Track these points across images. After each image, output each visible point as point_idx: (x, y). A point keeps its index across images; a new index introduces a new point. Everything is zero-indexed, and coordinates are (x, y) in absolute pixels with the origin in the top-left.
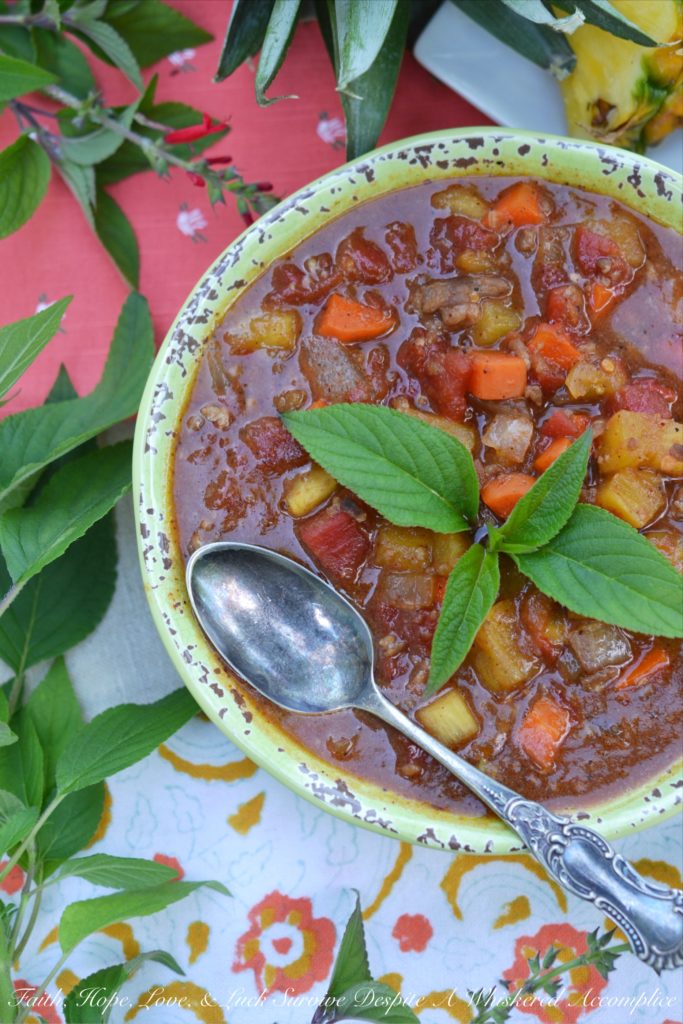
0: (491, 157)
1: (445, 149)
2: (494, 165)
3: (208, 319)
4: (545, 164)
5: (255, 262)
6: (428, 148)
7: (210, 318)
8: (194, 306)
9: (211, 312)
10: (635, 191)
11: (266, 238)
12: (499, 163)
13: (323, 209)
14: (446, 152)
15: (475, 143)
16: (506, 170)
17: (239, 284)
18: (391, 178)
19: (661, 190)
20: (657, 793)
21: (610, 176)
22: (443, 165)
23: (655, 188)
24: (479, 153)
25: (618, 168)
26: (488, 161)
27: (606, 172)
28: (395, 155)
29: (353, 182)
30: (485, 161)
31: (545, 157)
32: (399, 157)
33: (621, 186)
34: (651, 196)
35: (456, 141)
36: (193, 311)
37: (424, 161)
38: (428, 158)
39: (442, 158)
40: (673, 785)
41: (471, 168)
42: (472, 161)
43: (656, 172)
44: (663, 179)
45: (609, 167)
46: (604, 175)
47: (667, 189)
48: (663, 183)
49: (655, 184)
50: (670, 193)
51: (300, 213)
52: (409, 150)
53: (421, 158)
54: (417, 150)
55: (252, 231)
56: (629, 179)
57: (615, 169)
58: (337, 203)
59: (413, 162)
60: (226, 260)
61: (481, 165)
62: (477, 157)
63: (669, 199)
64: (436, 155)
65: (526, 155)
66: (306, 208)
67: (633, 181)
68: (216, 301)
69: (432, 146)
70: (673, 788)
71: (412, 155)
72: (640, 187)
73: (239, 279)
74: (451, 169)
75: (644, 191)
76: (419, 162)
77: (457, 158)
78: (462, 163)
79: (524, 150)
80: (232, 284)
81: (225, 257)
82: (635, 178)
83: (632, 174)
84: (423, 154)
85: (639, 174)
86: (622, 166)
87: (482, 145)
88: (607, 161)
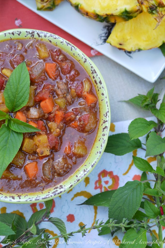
0: (99, 88)
1: (97, 76)
2: (98, 89)
3: (40, 37)
4: (102, 100)
5: (56, 43)
6: (95, 72)
8: (41, 33)
9: (42, 37)
10: (102, 123)
11: (62, 43)
12: (98, 90)
13: (74, 54)
14: (96, 77)
15: (100, 82)
16: (98, 92)
17: (50, 41)
18: (87, 67)
19: (104, 129)
21: (104, 116)
22: (94, 77)
23: (104, 127)
24: (99, 84)
25: (106, 117)
26: (98, 87)
27: (104, 115)
28: (91, 66)
29: (82, 58)
30: (98, 86)
31: (103, 100)
32: (91, 67)
33: (102, 119)
34: (102, 127)
36: (40, 33)
37: (93, 73)
38: (94, 73)
39: (95, 77)
41: (95, 84)
42: (97, 84)
43: (107, 126)
44: (106, 128)
45: (105, 115)
47: (104, 130)
48: (105, 128)
49: (105, 127)
51: (71, 49)
52: (94, 68)
53: (93, 72)
55: (63, 40)
56: (104, 121)
57: (105, 116)
58: (77, 57)
59: (92, 70)
60: (54, 36)
61: (97, 86)
62: (98, 84)
63: (102, 131)
64: (95, 75)
65: (102, 95)
66: (72, 50)
67: (104, 122)
68: (44, 37)
71: (93, 69)
72: (103, 124)
73: (51, 41)
74: (93, 80)
75: (103, 125)
76: (92, 72)
77: (96, 80)
78: (95, 81)
79: (103, 94)
80: (50, 40)
81: (55, 36)
82: (105, 122)
83: (105, 121)
84: (94, 72)
85: (106, 122)
86: (106, 118)
87: (101, 84)
88: (106, 114)
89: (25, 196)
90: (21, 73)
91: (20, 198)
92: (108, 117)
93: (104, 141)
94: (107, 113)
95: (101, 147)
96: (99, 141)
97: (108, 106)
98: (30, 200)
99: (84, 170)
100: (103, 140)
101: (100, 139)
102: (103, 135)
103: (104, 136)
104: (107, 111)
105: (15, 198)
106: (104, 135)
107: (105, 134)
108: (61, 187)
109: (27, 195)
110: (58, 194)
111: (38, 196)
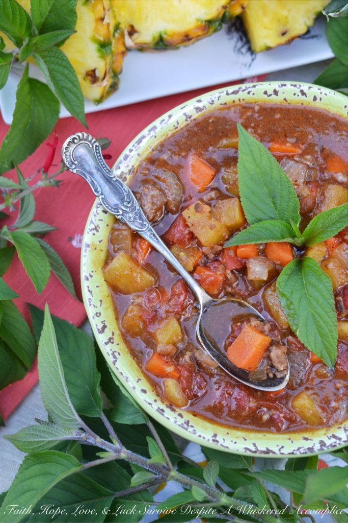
3: (331, 435)
4: (140, 379)
5: (292, 442)
6: (181, 426)
7: (330, 435)
8: (333, 444)
9: (328, 437)
10: (114, 337)
11: (280, 447)
13: (245, 440)
14: (176, 418)
17: (306, 439)
18: (206, 429)
19: (104, 327)
20: (315, 99)
21: (119, 352)
22: (180, 415)
23: (106, 330)
24: (163, 407)
25: (113, 350)
27: (119, 354)
28: (197, 435)
29: (224, 440)
31: (138, 382)
32: (196, 433)
33: (118, 344)
34: (110, 329)
35: (168, 419)
36: (335, 442)
37: (188, 423)
38: (185, 423)
39: (179, 418)
40: (306, 96)
43: (101, 334)
44: (100, 330)
45: (116, 354)
46: (121, 354)
47: (102, 325)
48: (102, 329)
49: (105, 331)
50: (102, 322)
51: (257, 445)
52: (190, 432)
53: (188, 425)
54: (187, 429)
55: (282, 454)
56: (113, 343)
57: (115, 352)
58: (237, 438)
59: (192, 426)
60: (304, 452)
62: (165, 406)
63: (104, 321)
64: (181, 421)
65: (145, 389)
66: (253, 445)
67: (112, 341)
68: (322, 440)
69: (179, 425)
70: (307, 95)
71: (190, 429)
72: (111, 336)
73: (305, 441)
74: (179, 411)
75: (111, 333)
76: (190, 424)
77: (172, 413)
79: (144, 391)
80: (309, 441)
82: (110, 340)
83: (110, 343)
84: (185, 426)
85: (108, 341)
86: (111, 350)
87: (159, 408)
88: (115, 357)
89: (178, 123)
90: (322, 341)
91: (185, 114)
92: (108, 353)
93: (92, 303)
94: (114, 359)
95: (90, 289)
96: (101, 301)
97: (121, 373)
98: (163, 120)
99: (98, 231)
100: (94, 305)
101: (101, 304)
102: (100, 314)
103: (97, 313)
104: (117, 363)
105: (195, 110)
106: (98, 315)
107: (96, 318)
108: (123, 176)
109: (176, 128)
110: (121, 162)
111: (155, 137)
